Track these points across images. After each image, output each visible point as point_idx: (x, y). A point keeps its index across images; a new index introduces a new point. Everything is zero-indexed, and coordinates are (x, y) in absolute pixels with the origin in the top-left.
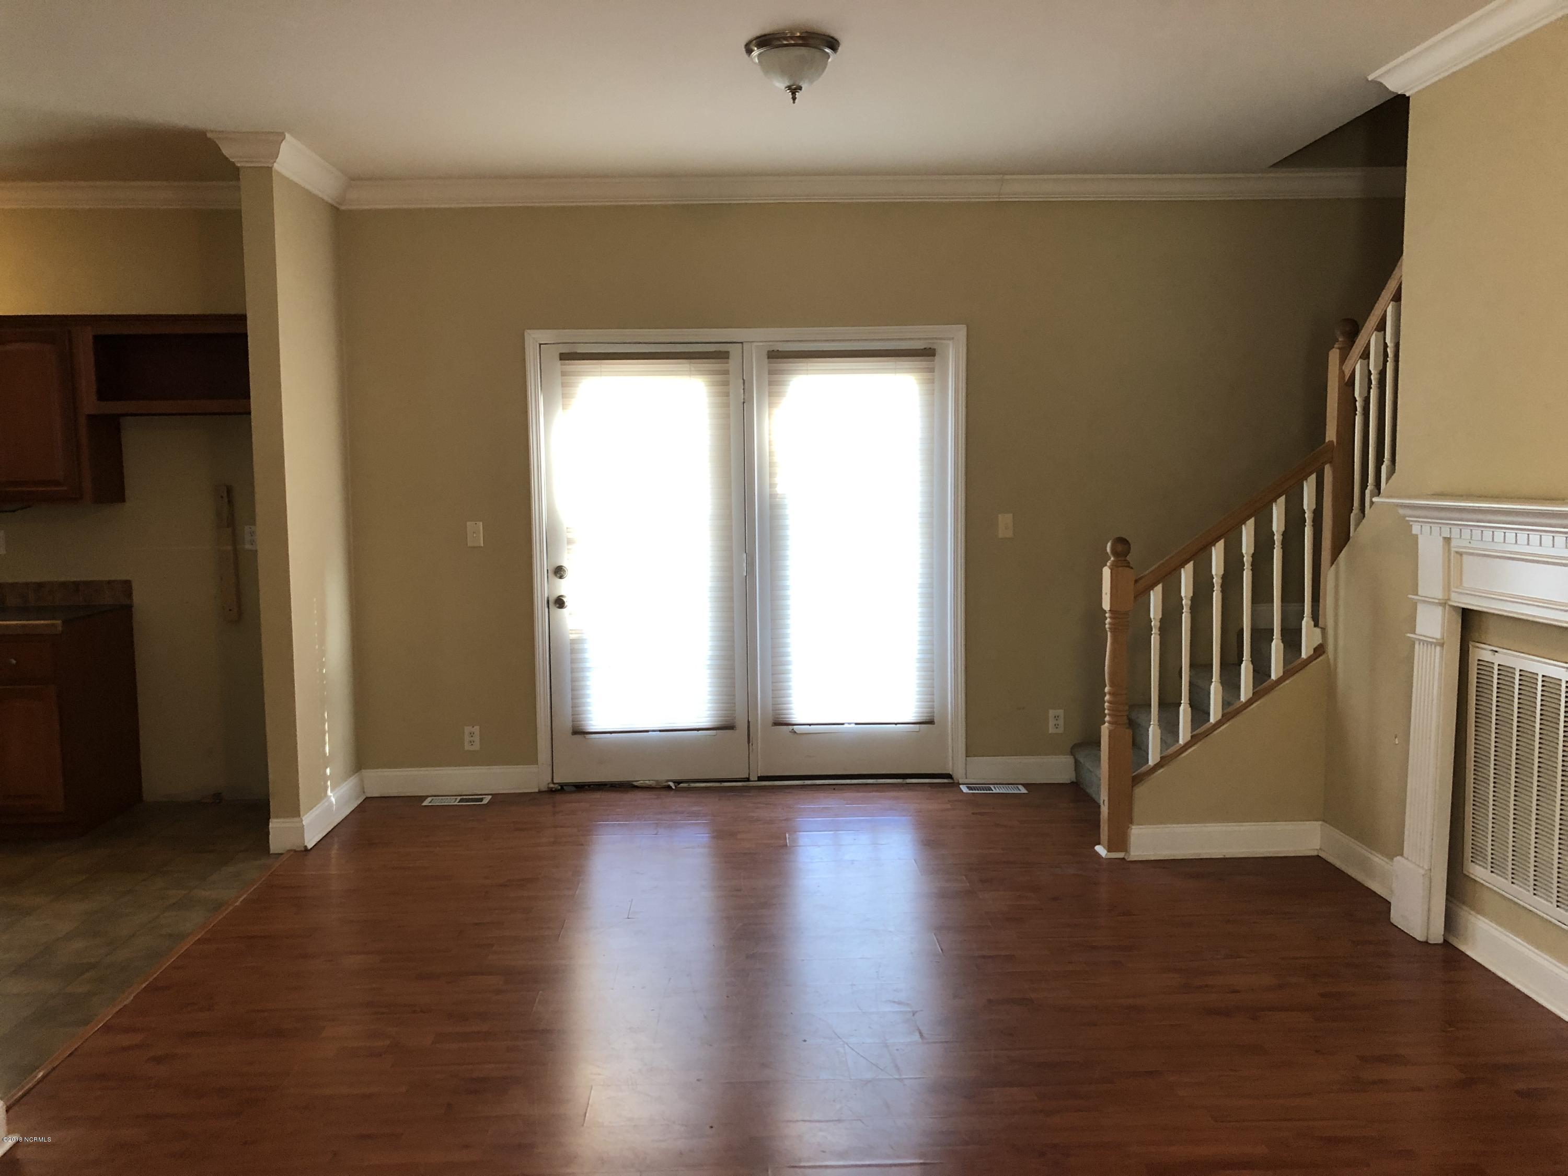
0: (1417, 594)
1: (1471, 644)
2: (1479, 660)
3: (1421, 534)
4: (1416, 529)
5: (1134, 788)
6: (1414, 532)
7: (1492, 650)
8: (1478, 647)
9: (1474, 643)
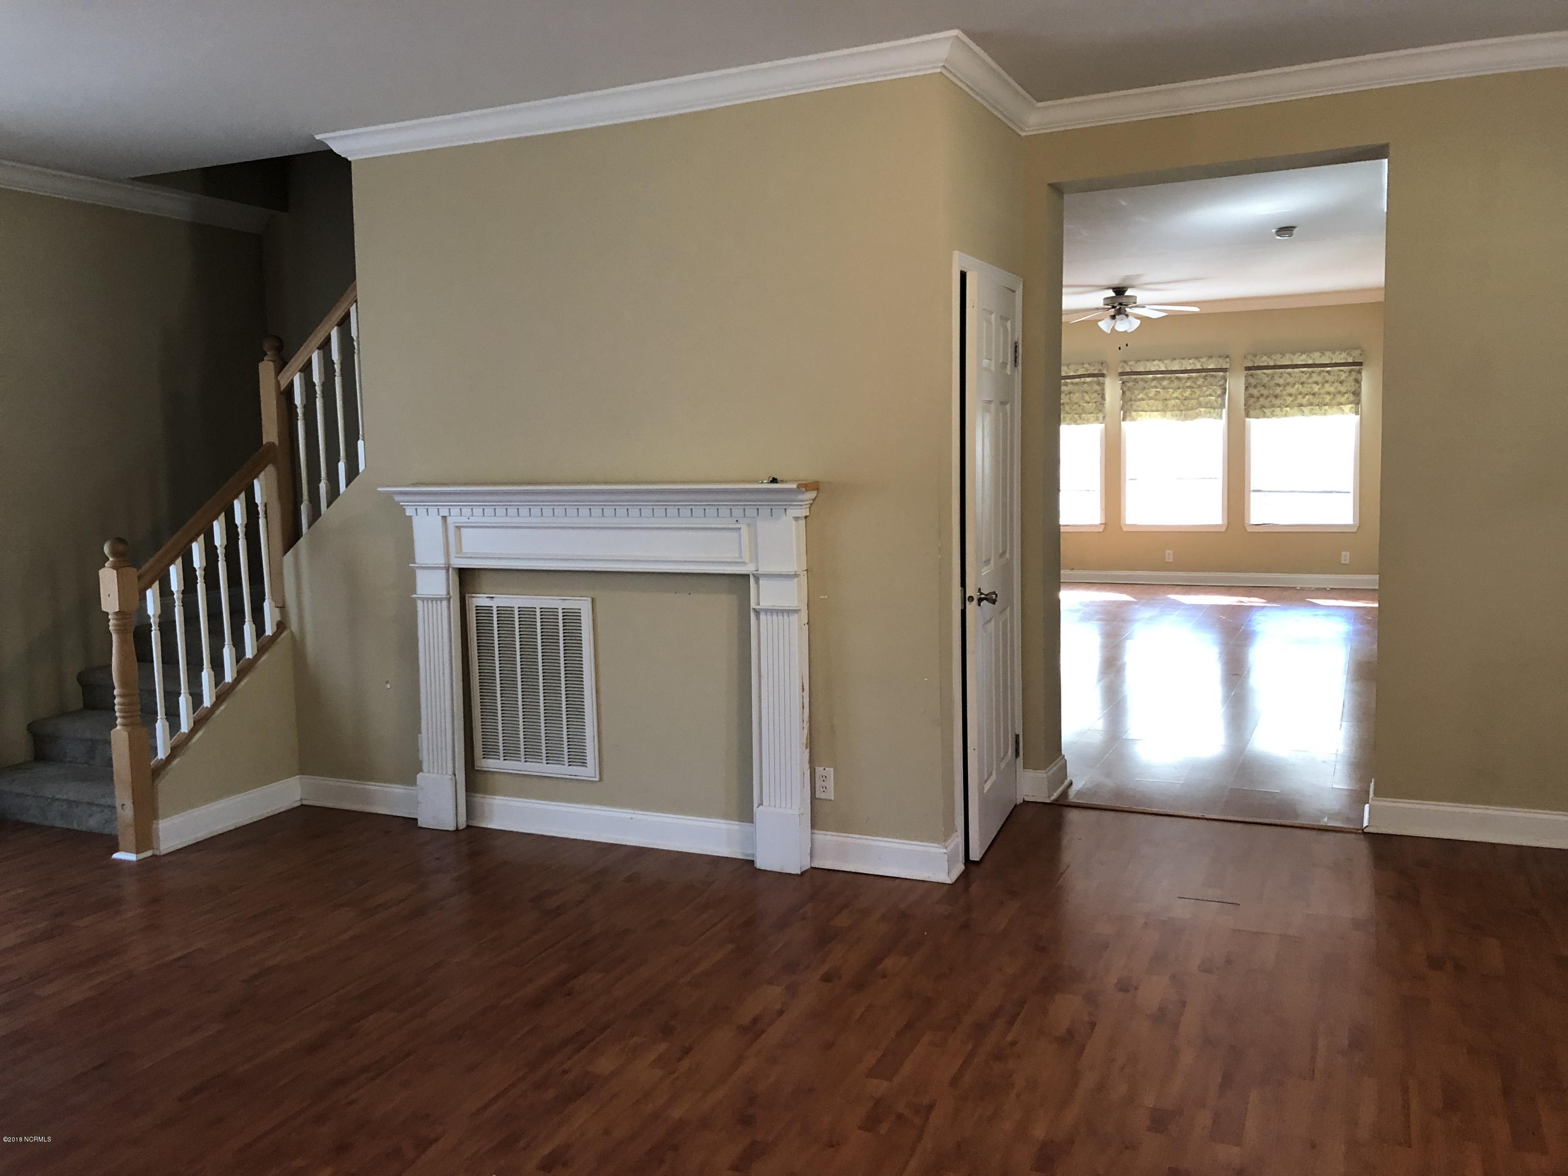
0: (416, 563)
1: (467, 596)
2: (476, 606)
3: (417, 515)
4: (409, 512)
5: (156, 783)
6: (408, 514)
7: (488, 597)
8: (473, 597)
9: (470, 595)
